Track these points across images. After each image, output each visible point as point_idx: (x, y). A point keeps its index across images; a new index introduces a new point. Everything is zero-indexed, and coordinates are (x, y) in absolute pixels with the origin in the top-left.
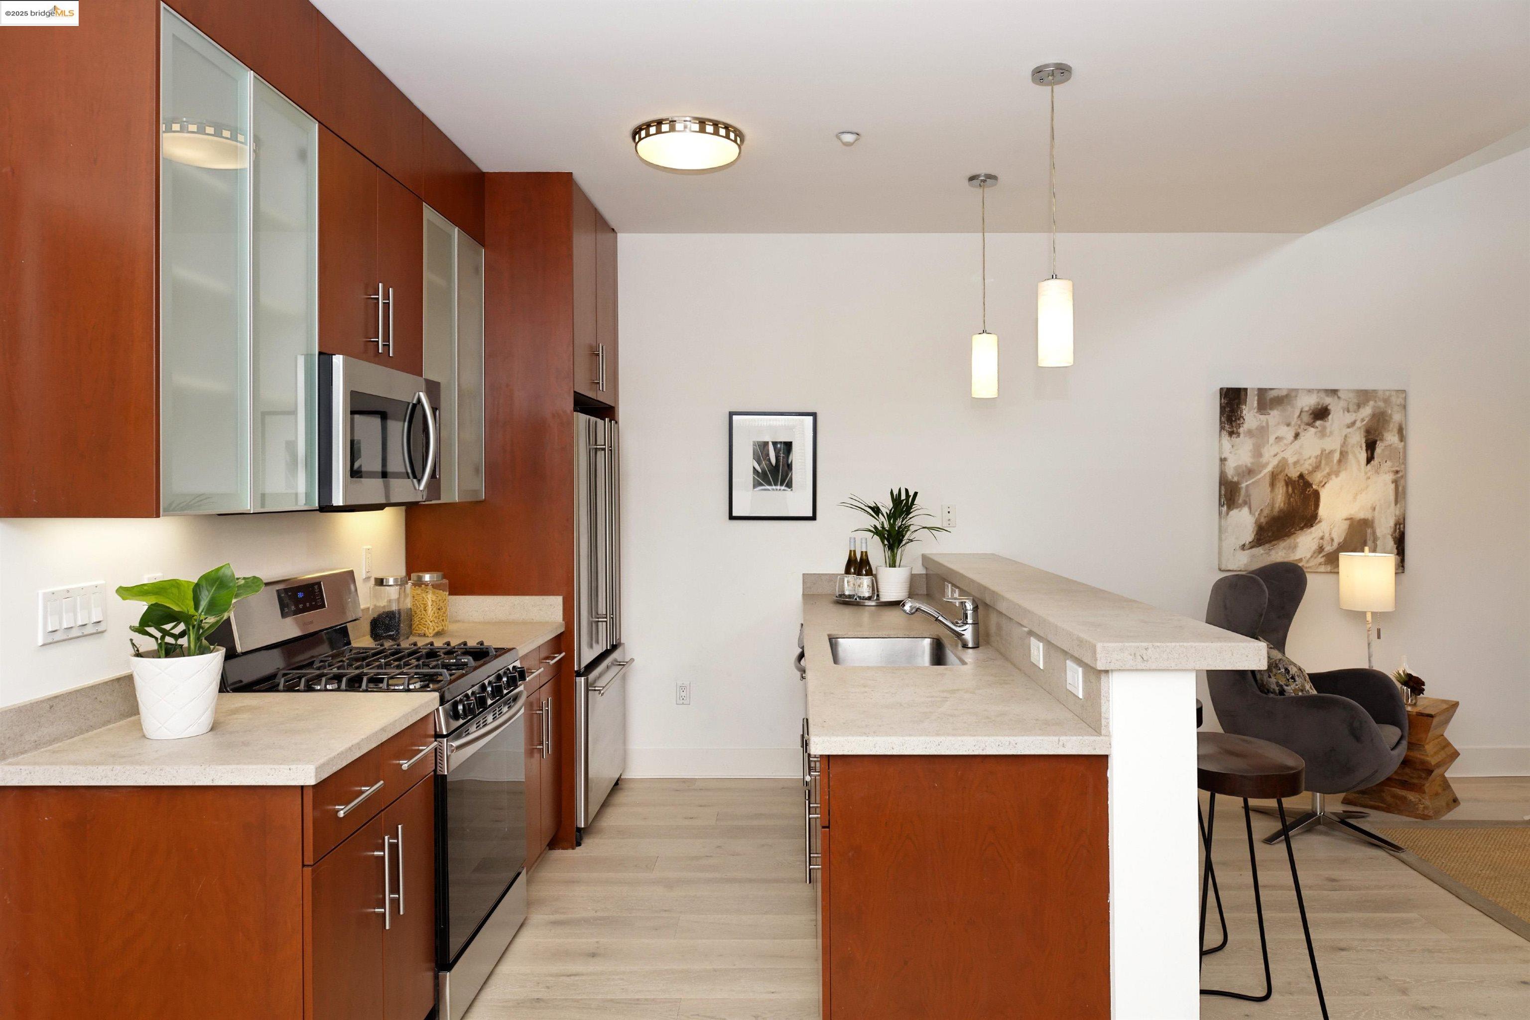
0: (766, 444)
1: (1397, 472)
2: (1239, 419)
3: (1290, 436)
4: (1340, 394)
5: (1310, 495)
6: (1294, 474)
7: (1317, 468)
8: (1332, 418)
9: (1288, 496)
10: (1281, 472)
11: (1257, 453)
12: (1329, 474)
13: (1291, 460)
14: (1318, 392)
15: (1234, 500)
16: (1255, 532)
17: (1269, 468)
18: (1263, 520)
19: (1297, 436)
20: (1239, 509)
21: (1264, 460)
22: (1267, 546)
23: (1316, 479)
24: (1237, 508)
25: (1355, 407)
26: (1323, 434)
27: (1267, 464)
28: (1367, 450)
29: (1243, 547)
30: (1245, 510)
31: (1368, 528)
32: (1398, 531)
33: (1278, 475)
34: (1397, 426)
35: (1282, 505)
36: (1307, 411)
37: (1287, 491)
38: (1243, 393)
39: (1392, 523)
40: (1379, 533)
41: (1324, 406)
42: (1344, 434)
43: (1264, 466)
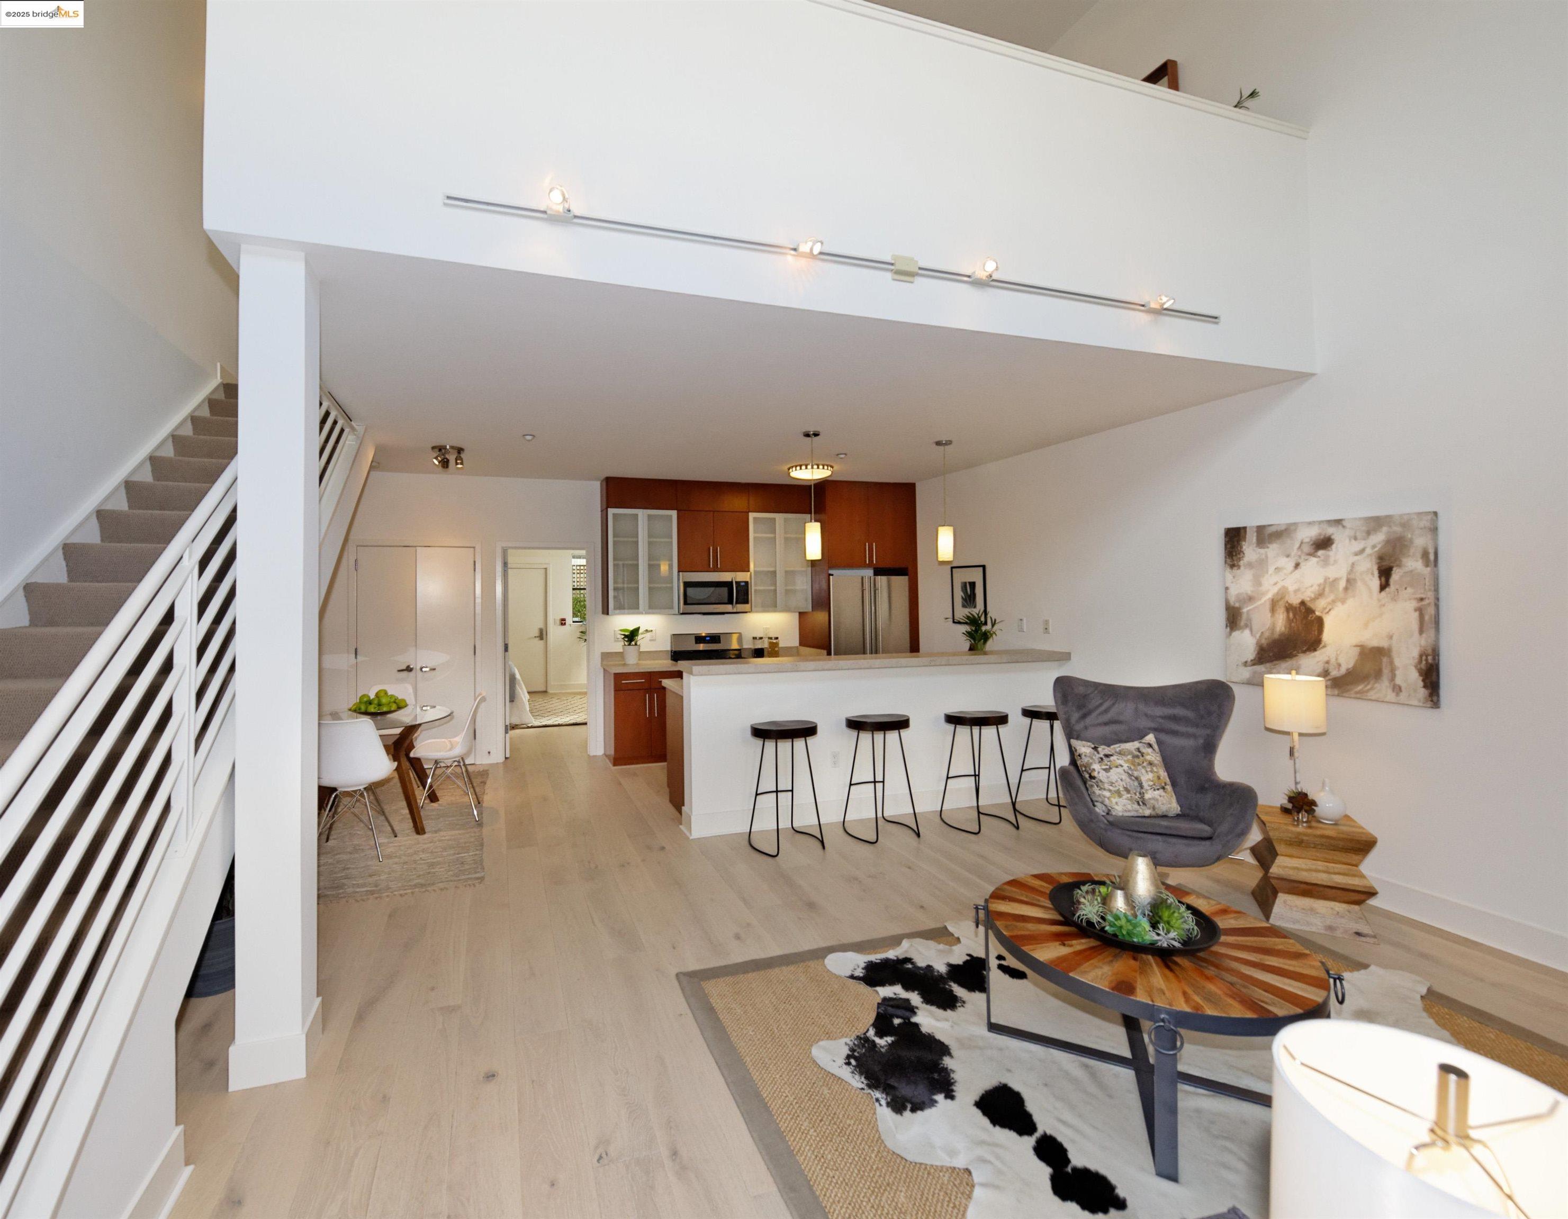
0: (966, 583)
1: (1422, 599)
2: (1239, 554)
3: (1291, 565)
4: (1344, 523)
5: (1313, 621)
6: (1295, 600)
7: (1320, 595)
8: (1337, 548)
9: (1289, 621)
10: (1281, 598)
11: (1257, 582)
12: (1334, 602)
13: (1291, 588)
14: (1320, 524)
15: (1236, 623)
16: (1256, 652)
17: (1269, 596)
18: (1264, 641)
19: (1297, 565)
20: (1241, 631)
21: (1265, 588)
22: (1268, 665)
23: (1319, 607)
24: (1239, 630)
25: (1364, 534)
26: (1326, 562)
27: (1268, 591)
28: (1380, 577)
29: (1245, 664)
30: (1247, 632)
31: (1384, 656)
32: (1424, 662)
33: (1278, 601)
34: (1421, 552)
35: (1283, 629)
36: (1308, 543)
37: (1288, 617)
38: (1242, 531)
39: (1417, 653)
40: (1397, 662)
41: (1327, 536)
42: (1350, 562)
43: (1264, 594)
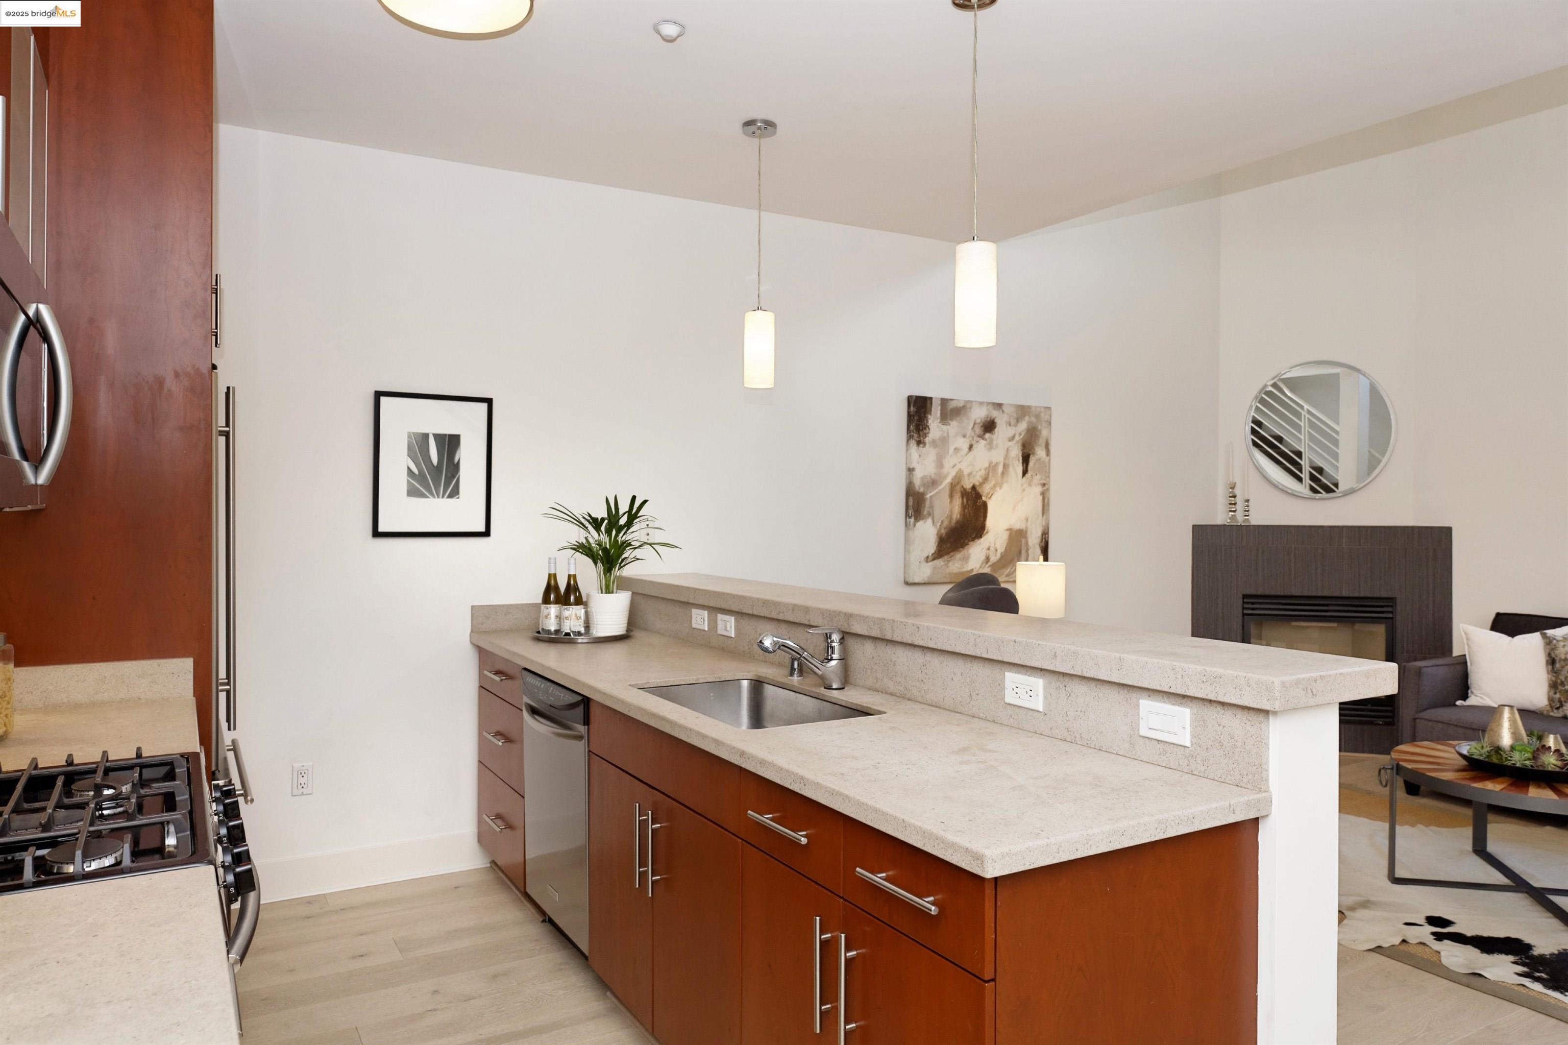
0: (426, 436)
1: (1044, 485)
2: (925, 428)
3: (966, 447)
4: (1004, 408)
5: (980, 506)
6: (968, 486)
7: (986, 479)
8: (998, 432)
9: (964, 507)
10: (958, 483)
11: (940, 464)
12: (995, 486)
13: (966, 472)
14: (987, 405)
15: (920, 512)
16: (937, 544)
17: (949, 480)
18: (943, 531)
19: (971, 447)
20: (924, 520)
21: (946, 469)
22: (946, 557)
23: (985, 490)
24: (923, 519)
25: (1015, 421)
26: (990, 446)
27: (948, 474)
28: (1023, 464)
30: (929, 521)
31: (1023, 538)
32: (1044, 540)
33: (955, 486)
34: (1045, 441)
35: (958, 516)
36: (979, 424)
37: (963, 503)
38: (929, 402)
39: (1039, 534)
40: (1030, 543)
41: (992, 418)
42: (1006, 447)
43: (945, 477)
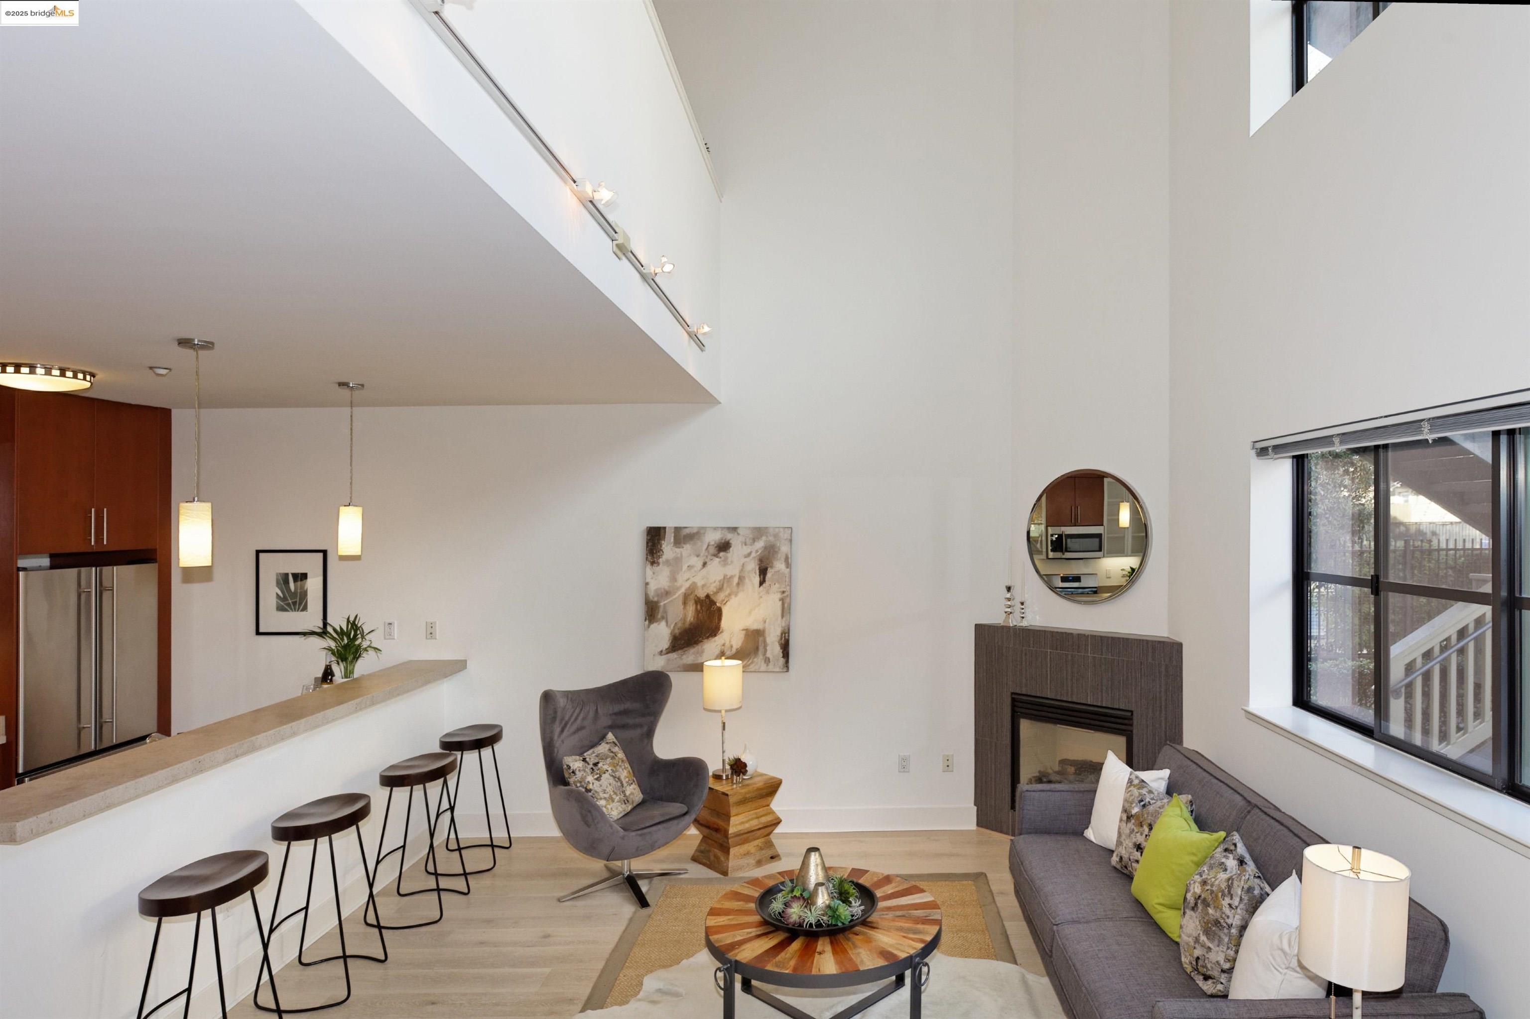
0: (287, 575)
1: (784, 592)
2: (659, 552)
3: (699, 564)
4: (739, 531)
5: (714, 611)
6: (702, 594)
7: (720, 589)
8: (733, 551)
9: (697, 612)
10: (692, 593)
11: (673, 579)
12: (730, 595)
13: (700, 584)
14: (722, 530)
15: (654, 616)
16: (670, 641)
17: (683, 590)
18: (677, 632)
19: (705, 564)
20: (658, 622)
21: (678, 584)
22: (680, 652)
23: (719, 599)
24: (656, 622)
25: (751, 541)
26: (725, 563)
27: (681, 587)
28: (760, 575)
29: (661, 653)
30: (663, 623)
31: (760, 635)
32: (783, 639)
33: (689, 595)
34: (784, 556)
35: (692, 619)
36: (713, 545)
37: (696, 608)
38: (662, 531)
39: (779, 632)
40: (768, 640)
41: (727, 540)
42: (742, 563)
43: (678, 588)
